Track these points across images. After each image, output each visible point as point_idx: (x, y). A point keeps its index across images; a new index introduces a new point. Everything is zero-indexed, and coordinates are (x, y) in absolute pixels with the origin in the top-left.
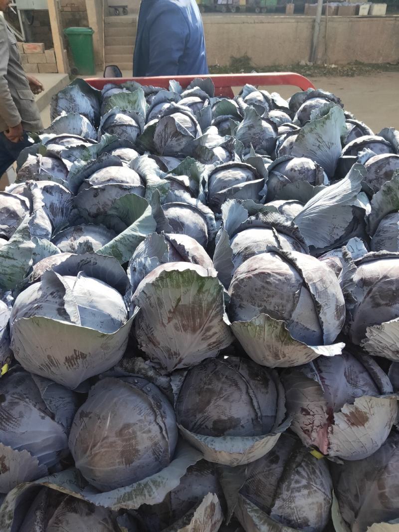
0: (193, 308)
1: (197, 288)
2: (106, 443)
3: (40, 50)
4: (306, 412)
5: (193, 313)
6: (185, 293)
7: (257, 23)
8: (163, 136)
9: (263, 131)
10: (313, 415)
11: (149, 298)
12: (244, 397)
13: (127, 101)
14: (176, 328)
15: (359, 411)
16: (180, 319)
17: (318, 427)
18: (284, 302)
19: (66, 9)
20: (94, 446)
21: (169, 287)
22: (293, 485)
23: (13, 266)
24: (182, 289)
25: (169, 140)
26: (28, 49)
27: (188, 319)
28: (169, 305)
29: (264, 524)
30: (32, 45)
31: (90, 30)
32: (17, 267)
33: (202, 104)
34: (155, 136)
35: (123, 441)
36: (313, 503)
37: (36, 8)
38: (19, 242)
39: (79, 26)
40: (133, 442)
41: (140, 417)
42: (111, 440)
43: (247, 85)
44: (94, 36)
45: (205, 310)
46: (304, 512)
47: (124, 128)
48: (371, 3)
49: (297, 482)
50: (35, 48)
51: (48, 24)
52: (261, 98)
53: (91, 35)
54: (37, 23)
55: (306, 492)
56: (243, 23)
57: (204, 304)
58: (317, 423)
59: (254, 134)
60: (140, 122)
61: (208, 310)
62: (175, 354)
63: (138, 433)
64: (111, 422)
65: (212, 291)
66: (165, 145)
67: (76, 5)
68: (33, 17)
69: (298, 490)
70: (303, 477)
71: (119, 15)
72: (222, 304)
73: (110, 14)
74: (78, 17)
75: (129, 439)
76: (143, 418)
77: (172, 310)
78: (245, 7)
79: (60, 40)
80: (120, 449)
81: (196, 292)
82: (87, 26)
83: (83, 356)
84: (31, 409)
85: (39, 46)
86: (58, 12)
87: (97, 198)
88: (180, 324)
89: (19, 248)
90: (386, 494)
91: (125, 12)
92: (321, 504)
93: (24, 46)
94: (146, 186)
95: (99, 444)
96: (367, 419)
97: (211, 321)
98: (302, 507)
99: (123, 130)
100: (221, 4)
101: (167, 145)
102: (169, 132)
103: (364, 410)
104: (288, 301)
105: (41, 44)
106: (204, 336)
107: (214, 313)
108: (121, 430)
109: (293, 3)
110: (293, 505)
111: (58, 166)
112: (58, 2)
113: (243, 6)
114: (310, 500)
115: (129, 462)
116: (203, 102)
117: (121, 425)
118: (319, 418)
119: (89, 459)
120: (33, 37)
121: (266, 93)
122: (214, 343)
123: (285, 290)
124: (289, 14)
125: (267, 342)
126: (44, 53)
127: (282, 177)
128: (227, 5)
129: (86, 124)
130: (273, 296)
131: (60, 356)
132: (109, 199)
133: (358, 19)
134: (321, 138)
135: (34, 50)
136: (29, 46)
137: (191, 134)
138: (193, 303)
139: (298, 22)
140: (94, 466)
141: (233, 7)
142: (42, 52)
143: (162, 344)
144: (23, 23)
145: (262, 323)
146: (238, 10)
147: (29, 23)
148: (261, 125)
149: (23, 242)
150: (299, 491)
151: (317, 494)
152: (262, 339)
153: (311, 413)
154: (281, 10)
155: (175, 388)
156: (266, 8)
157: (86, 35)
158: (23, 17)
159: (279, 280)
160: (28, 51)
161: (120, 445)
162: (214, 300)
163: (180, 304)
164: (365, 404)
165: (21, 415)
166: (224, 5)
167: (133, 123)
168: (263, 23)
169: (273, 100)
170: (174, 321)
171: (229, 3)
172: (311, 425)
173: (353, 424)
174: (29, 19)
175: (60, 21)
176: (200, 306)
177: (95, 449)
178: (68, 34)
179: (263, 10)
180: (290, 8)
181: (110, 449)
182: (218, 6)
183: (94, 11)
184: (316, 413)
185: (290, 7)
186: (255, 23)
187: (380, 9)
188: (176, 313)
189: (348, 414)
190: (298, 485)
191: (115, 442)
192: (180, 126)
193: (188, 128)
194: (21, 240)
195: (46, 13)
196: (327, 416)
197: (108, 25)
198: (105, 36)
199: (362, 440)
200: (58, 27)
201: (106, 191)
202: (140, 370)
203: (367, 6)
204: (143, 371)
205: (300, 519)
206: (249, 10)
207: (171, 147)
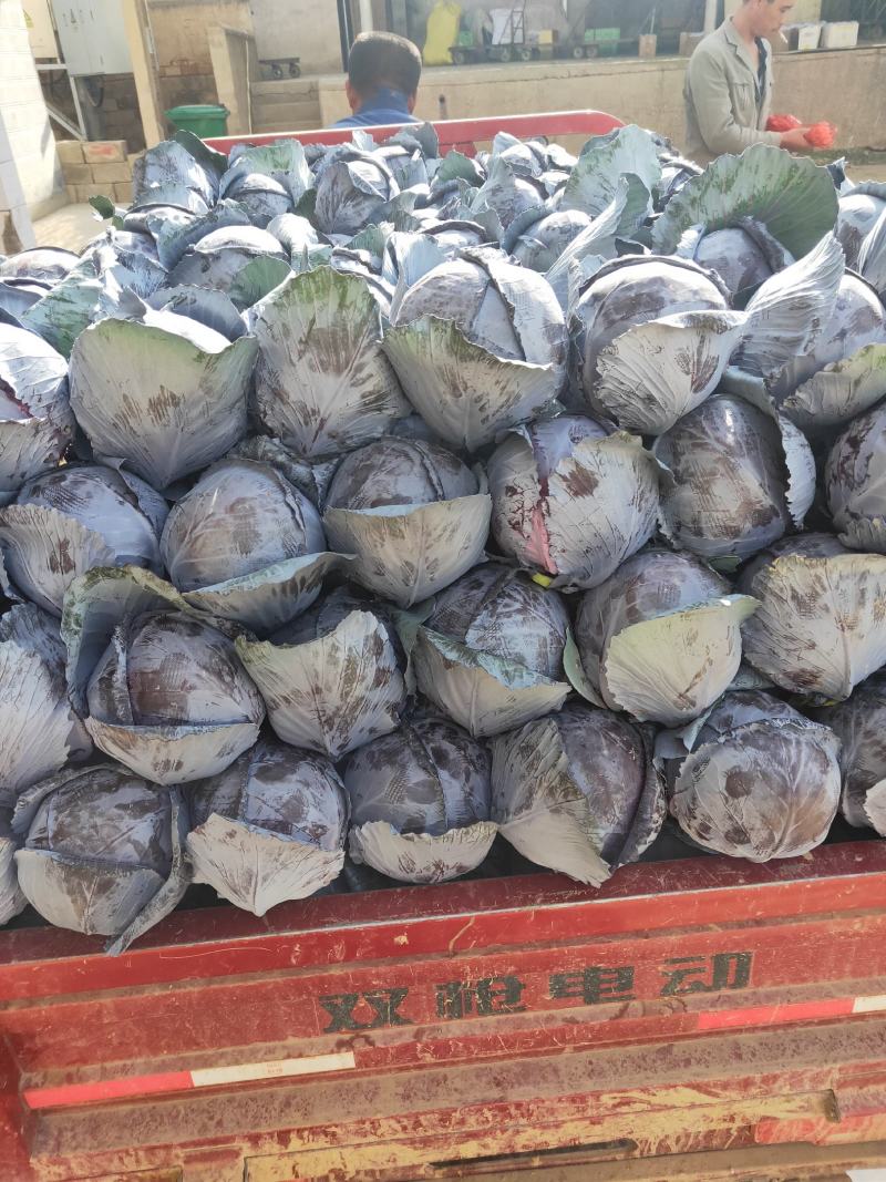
0: (334, 333)
1: (338, 301)
2: (212, 521)
3: (118, 154)
4: (512, 491)
5: (335, 341)
6: (321, 309)
7: (576, 76)
8: (330, 199)
9: (519, 196)
10: (522, 493)
11: (270, 328)
12: (417, 469)
13: (271, 164)
14: (311, 367)
15: (582, 469)
16: (315, 352)
17: (530, 510)
18: (463, 309)
19: (169, 72)
20: (195, 527)
21: (298, 303)
22: (500, 609)
23: (71, 312)
24: (317, 304)
25: (341, 206)
26: (93, 153)
27: (327, 351)
28: (299, 332)
29: (451, 650)
30: (100, 145)
31: (220, 110)
32: (77, 314)
33: (407, 159)
34: (317, 203)
35: (235, 518)
36: (531, 635)
37: (108, 71)
38: (79, 279)
39: (198, 103)
40: (251, 520)
41: (260, 492)
42: (217, 517)
43: (501, 133)
44: (228, 121)
45: (351, 338)
46: (517, 645)
47: (263, 196)
48: (824, 22)
49: (506, 606)
50: (108, 151)
51: (133, 105)
52: (528, 155)
53: (223, 120)
54: (110, 104)
55: (519, 617)
56: (546, 78)
57: (350, 327)
58: (528, 505)
59: (503, 203)
60: (292, 186)
61: (356, 337)
62: (314, 412)
63: (258, 510)
64: (219, 497)
65: (359, 305)
66: (334, 216)
67: (191, 63)
68: (102, 89)
69: (509, 615)
70: (516, 600)
71: (281, 78)
72: (378, 329)
73: (264, 78)
74: (195, 87)
75: (245, 517)
76: (266, 493)
77: (304, 339)
78: (550, 49)
79: (160, 131)
80: (232, 529)
81: (336, 307)
82: (215, 102)
83: (175, 401)
84: (103, 490)
85: (116, 146)
86: (152, 76)
87: (209, 272)
88: (316, 361)
89: (78, 287)
90: (637, 607)
91: (294, 72)
92: (545, 640)
93: (85, 149)
94: (290, 254)
95: (202, 524)
96: (595, 484)
97: (363, 355)
98: (513, 638)
99: (261, 201)
100: (499, 45)
101: (337, 215)
102: (339, 191)
103: (590, 468)
104: (468, 307)
105: (119, 142)
106: (355, 380)
107: (366, 341)
108: (234, 504)
109: (654, 32)
110: (499, 634)
111: (143, 243)
112: (152, 56)
113: (548, 45)
114: (526, 630)
115: (246, 550)
116: (410, 155)
117: (233, 499)
118: (530, 497)
119: (189, 546)
120: (103, 129)
121: (537, 145)
122: (371, 393)
123: (464, 293)
124: (647, 56)
125: (437, 359)
126: (126, 160)
127: (531, 241)
128: (512, 47)
129: (196, 202)
130: (447, 303)
131: (142, 397)
132: (227, 273)
133: (796, 57)
134: (608, 182)
135: (107, 156)
136: (94, 147)
137: (379, 193)
138: (333, 325)
139: (663, 70)
140: (196, 558)
141: (524, 50)
142: (122, 158)
143: (293, 397)
144: (81, 104)
145: (426, 328)
146: (536, 55)
147: (94, 104)
148: (513, 186)
149: (84, 280)
150: (509, 617)
151: (536, 623)
152: (428, 356)
153: (519, 490)
154: (628, 49)
155: (318, 478)
156: (597, 46)
157: (213, 119)
158: (82, 92)
159: (458, 281)
160: (92, 159)
161: (231, 523)
162: (365, 321)
163: (314, 327)
164: (590, 458)
165: (89, 496)
166: (505, 46)
167: (279, 188)
168: (588, 75)
169: (550, 157)
170: (308, 355)
171: (516, 41)
172: (520, 511)
173: (576, 494)
174: (93, 95)
175: (158, 94)
176: (345, 330)
177: (198, 529)
178: (175, 121)
179: (588, 52)
180: (648, 44)
181: (217, 529)
182: (493, 49)
183: (229, 69)
184: (525, 488)
185: (648, 41)
186: (569, 77)
187: (845, 33)
188: (310, 343)
189: (568, 476)
190: (507, 610)
191: (223, 520)
192: (358, 179)
193: (373, 183)
194: (81, 276)
195: (128, 79)
196: (539, 487)
197: (258, 99)
198: (253, 122)
199: (593, 519)
200: (155, 106)
201: (222, 260)
202: (265, 453)
203: (815, 30)
204: (270, 455)
205: (510, 654)
206: (560, 52)
207: (345, 219)
